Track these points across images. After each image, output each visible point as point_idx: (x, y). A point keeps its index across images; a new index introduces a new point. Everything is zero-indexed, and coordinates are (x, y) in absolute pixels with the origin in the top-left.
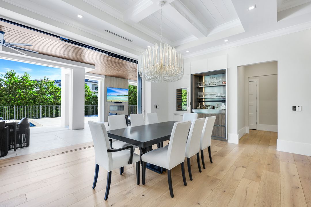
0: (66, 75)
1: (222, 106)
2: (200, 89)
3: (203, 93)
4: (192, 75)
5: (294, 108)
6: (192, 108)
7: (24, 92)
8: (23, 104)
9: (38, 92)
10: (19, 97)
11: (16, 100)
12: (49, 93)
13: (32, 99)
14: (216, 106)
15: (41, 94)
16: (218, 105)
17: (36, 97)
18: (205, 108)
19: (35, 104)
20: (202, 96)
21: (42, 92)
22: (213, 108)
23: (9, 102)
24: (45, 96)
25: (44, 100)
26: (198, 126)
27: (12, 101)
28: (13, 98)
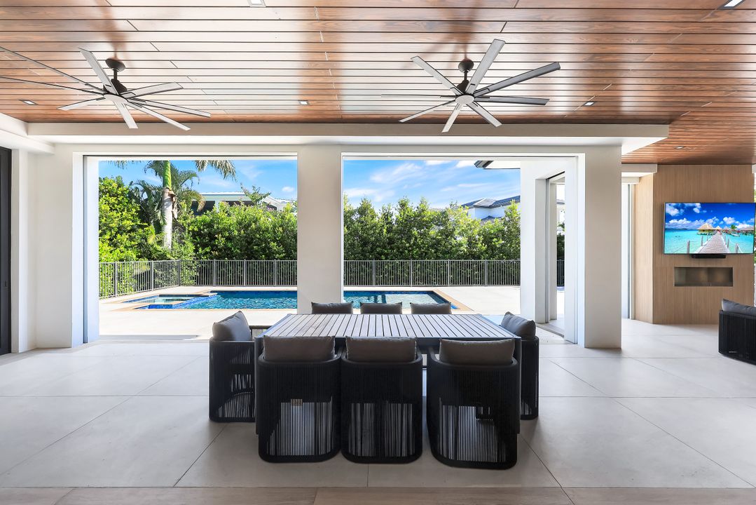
0: (536, 180)
7: (421, 234)
8: (421, 256)
9: (442, 232)
10: (414, 244)
11: (410, 248)
12: (459, 234)
13: (432, 246)
15: (447, 236)
17: (438, 242)
19: (438, 257)
21: (447, 231)
23: (402, 253)
24: (453, 239)
25: (451, 248)
27: (406, 251)
28: (407, 245)
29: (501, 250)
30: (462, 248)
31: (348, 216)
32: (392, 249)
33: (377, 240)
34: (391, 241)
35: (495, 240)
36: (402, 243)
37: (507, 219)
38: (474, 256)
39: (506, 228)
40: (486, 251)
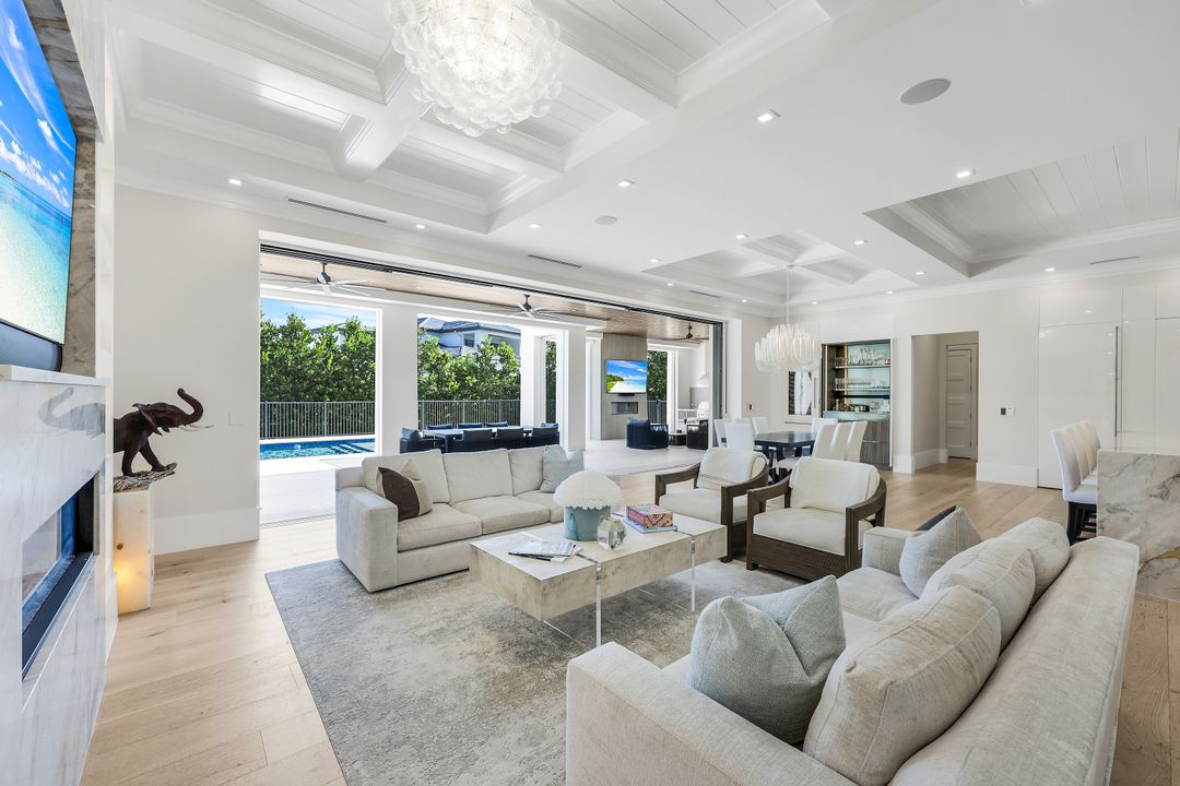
1: (884, 406)
2: (839, 373)
3: (845, 381)
4: (823, 346)
5: (1003, 412)
6: (822, 409)
14: (872, 405)
16: (876, 403)
18: (849, 410)
20: (842, 386)
22: (867, 409)
26: (843, 434)
27: (361, 390)
28: (363, 382)
29: (473, 389)
30: (432, 387)
31: (267, 335)
32: (339, 386)
33: (318, 374)
34: (337, 376)
35: (468, 378)
36: (353, 379)
37: (480, 355)
38: (445, 396)
39: (478, 365)
40: (458, 391)
